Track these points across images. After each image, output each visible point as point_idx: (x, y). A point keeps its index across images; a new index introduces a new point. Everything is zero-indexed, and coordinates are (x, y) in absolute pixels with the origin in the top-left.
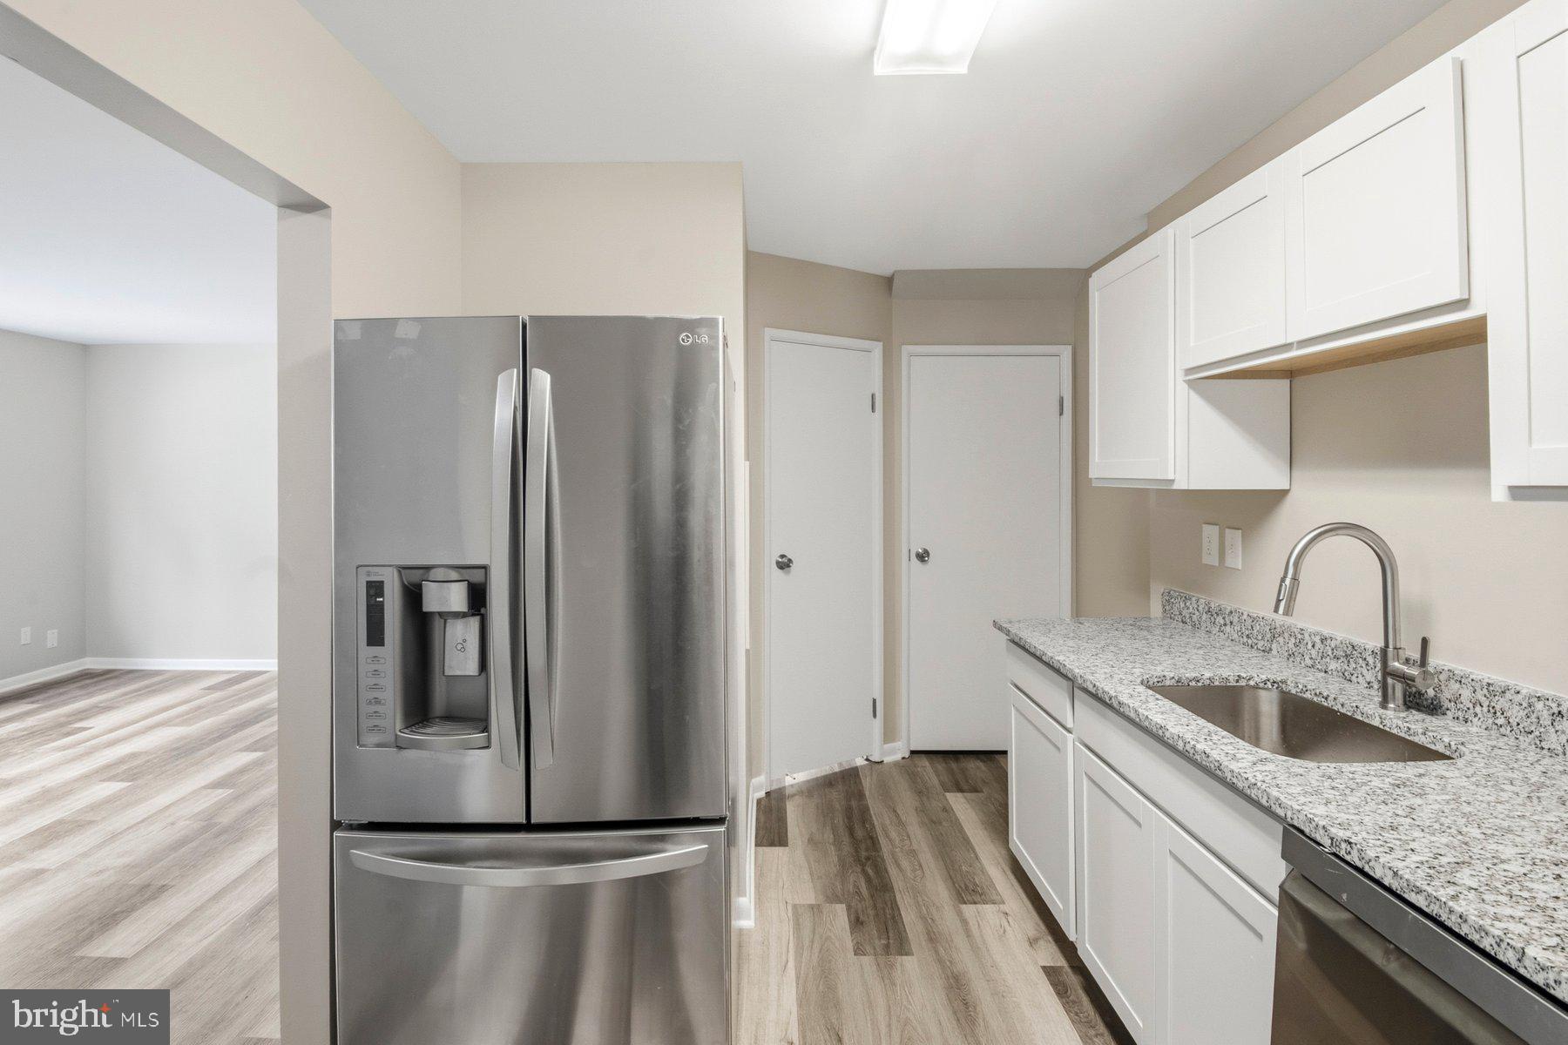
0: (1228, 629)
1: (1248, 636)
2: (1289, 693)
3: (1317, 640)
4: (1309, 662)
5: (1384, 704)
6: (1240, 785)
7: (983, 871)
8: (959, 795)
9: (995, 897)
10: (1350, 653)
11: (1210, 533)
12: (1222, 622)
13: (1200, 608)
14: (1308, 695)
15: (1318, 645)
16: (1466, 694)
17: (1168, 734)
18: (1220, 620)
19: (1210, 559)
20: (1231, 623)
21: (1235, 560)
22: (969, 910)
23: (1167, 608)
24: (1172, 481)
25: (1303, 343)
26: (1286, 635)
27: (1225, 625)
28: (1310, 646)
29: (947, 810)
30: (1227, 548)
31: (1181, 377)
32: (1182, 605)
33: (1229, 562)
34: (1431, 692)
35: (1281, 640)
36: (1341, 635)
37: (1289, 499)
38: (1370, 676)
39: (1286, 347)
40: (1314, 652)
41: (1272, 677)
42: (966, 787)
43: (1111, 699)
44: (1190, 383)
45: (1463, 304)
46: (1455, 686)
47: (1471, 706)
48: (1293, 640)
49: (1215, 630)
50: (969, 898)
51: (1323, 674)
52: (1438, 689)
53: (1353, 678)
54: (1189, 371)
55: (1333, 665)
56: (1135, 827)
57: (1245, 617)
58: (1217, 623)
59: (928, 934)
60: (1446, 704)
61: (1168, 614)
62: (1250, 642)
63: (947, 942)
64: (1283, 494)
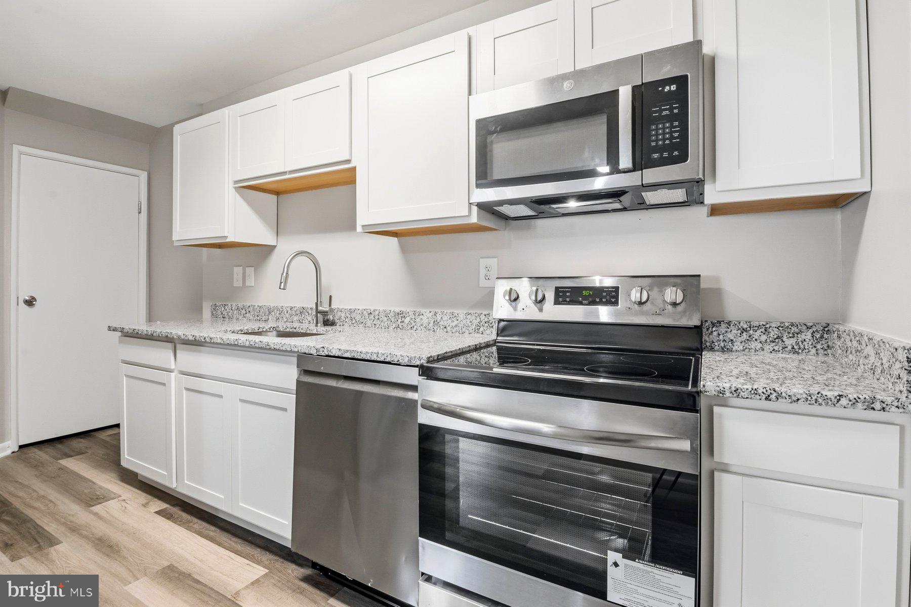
0: (248, 315)
1: (258, 316)
2: (280, 331)
3: (289, 309)
4: (285, 320)
5: (317, 326)
6: (277, 347)
7: (101, 488)
8: (69, 459)
9: (113, 496)
10: (302, 311)
11: (238, 271)
12: (244, 312)
13: (233, 309)
14: (288, 330)
15: (289, 311)
16: (343, 315)
17: (240, 342)
18: (244, 311)
19: (237, 283)
20: (249, 312)
21: (250, 282)
22: (97, 509)
23: (214, 312)
24: (226, 237)
25: (291, 172)
26: (275, 310)
27: (246, 313)
28: (286, 312)
29: (62, 469)
30: (247, 278)
31: (231, 185)
32: (223, 309)
33: (248, 284)
34: (331, 318)
35: (273, 313)
36: (298, 305)
37: (276, 250)
38: (310, 319)
39: (284, 173)
40: (287, 315)
41: (273, 326)
42: (72, 454)
43: (205, 338)
44: (236, 188)
45: (348, 161)
46: (339, 313)
47: (344, 319)
48: (278, 312)
49: (241, 317)
50: (96, 503)
51: (291, 323)
52: (334, 316)
53: (304, 322)
54: (236, 182)
55: (295, 318)
56: (217, 399)
57: (256, 307)
58: (242, 313)
59: (70, 529)
60: (337, 321)
61: (214, 315)
62: (258, 318)
63: (86, 526)
64: (275, 247)
